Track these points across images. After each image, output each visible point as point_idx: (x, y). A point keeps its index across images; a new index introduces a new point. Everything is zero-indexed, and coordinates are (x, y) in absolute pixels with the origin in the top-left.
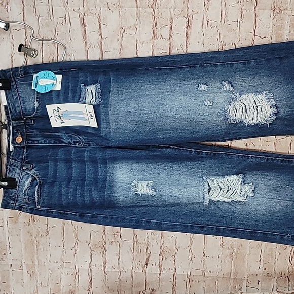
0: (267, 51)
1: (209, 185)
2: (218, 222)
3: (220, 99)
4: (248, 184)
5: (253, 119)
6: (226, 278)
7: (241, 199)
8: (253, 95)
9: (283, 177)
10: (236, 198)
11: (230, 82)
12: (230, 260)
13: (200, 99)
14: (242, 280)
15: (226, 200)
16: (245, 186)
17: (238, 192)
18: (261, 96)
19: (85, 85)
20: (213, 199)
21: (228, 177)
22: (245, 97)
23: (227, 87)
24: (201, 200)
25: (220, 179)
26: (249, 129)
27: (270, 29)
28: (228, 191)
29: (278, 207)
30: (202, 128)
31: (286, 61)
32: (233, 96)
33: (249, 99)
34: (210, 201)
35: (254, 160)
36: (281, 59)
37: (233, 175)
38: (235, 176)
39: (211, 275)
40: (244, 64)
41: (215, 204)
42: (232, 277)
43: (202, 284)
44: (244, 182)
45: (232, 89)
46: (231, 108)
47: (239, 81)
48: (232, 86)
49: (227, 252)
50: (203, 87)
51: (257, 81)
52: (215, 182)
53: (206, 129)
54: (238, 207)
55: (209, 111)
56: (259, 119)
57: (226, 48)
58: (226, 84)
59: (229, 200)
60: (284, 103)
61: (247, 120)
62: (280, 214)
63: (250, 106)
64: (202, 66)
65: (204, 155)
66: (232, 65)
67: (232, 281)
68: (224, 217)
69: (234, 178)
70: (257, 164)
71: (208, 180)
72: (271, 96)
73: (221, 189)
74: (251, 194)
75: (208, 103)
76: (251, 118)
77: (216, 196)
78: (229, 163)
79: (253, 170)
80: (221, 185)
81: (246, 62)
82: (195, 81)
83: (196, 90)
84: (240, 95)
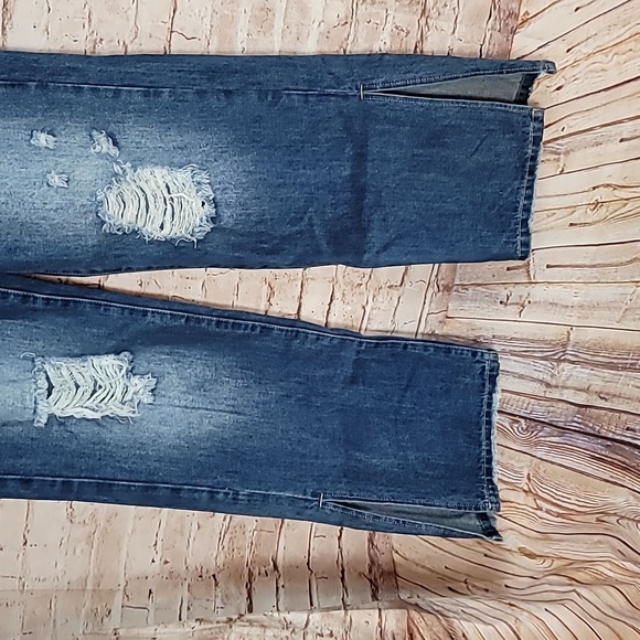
0: (201, 72)
1: (48, 378)
2: (68, 467)
3: (86, 173)
4: (142, 375)
5: (162, 228)
6: (75, 590)
7: (125, 412)
8: (165, 172)
9: (218, 360)
10: (114, 408)
11: (110, 135)
12: (87, 548)
13: (35, 169)
14: (112, 592)
15: (90, 415)
16: (135, 380)
17: (119, 395)
18: (183, 176)
20: (58, 413)
21: (96, 360)
22: (144, 172)
23: (104, 145)
24: (28, 415)
25: (76, 364)
26: (152, 249)
27: (207, 21)
28: (94, 392)
29: (206, 427)
30: (39, 239)
31: (238, 100)
32: (117, 168)
33: (155, 178)
34: (51, 417)
35: (157, 320)
36: (228, 93)
37: (107, 353)
38: (112, 356)
39: (40, 586)
40: (146, 94)
41: (61, 424)
42: (90, 587)
43: (17, 611)
44: (131, 372)
45: (114, 151)
46: (112, 198)
47: (133, 134)
48: (115, 143)
49: (81, 532)
50: (43, 139)
51: (174, 138)
52: (63, 370)
53: (47, 244)
54: (116, 429)
55: (58, 200)
56: (175, 229)
57: (104, 49)
58: (101, 138)
59: (97, 416)
60: (231, 196)
61: (149, 228)
62: (209, 444)
63: (155, 197)
64: (42, 86)
65: (39, 305)
66: (117, 93)
67: (88, 595)
69: (109, 361)
70: (163, 329)
71: (47, 367)
72: (203, 177)
73: (78, 387)
74: (147, 399)
75: (56, 180)
76: (158, 225)
77: (67, 405)
78: (100, 326)
79: (154, 344)
80: (78, 377)
81: (151, 91)
82: (24, 121)
83: (25, 144)
84: (134, 168)
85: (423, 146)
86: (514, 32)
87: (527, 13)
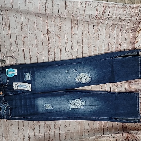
0: (87, 59)
1: (70, 103)
3: (73, 75)
4: (83, 101)
5: (84, 81)
6: (78, 132)
7: (82, 107)
8: (84, 74)
9: (95, 98)
11: (76, 70)
12: (78, 126)
13: (66, 76)
14: (83, 132)
15: (77, 108)
16: (83, 102)
17: (80, 105)
18: (86, 74)
19: (26, 73)
20: (72, 108)
21: (77, 100)
22: (81, 74)
23: (75, 71)
24: (69, 109)
25: (74, 101)
26: (83, 84)
27: (87, 51)
28: (77, 104)
29: (94, 108)
30: (68, 85)
31: (93, 62)
32: (77, 74)
33: (82, 75)
35: (85, 93)
36: (92, 61)
37: (78, 99)
38: (79, 99)
39: (72, 132)
40: (80, 63)
41: (73, 109)
42: (80, 131)
43: (70, 135)
44: (82, 101)
45: (76, 72)
46: (77, 78)
47: (79, 69)
48: (76, 71)
49: (77, 123)
50: (67, 71)
51: (85, 69)
52: (72, 102)
53: (69, 86)
54: (81, 110)
55: (70, 80)
56: (86, 81)
58: (75, 70)
59: (78, 108)
60: (93, 76)
61: (82, 82)
62: (94, 111)
63: (83, 77)
64: (66, 65)
65: (68, 93)
66: (76, 64)
67: (79, 133)
68: (76, 114)
69: (78, 100)
70: (86, 95)
71: (70, 101)
72: (89, 74)
73: (75, 104)
74: (85, 105)
75: (69, 77)
77: (73, 107)
78: (77, 95)
79: (85, 97)
80: (75, 103)
81: (81, 63)
82: (64, 69)
83: (65, 72)
84: (79, 73)
85: (122, 64)
86: (135, 44)
87: (137, 41)
